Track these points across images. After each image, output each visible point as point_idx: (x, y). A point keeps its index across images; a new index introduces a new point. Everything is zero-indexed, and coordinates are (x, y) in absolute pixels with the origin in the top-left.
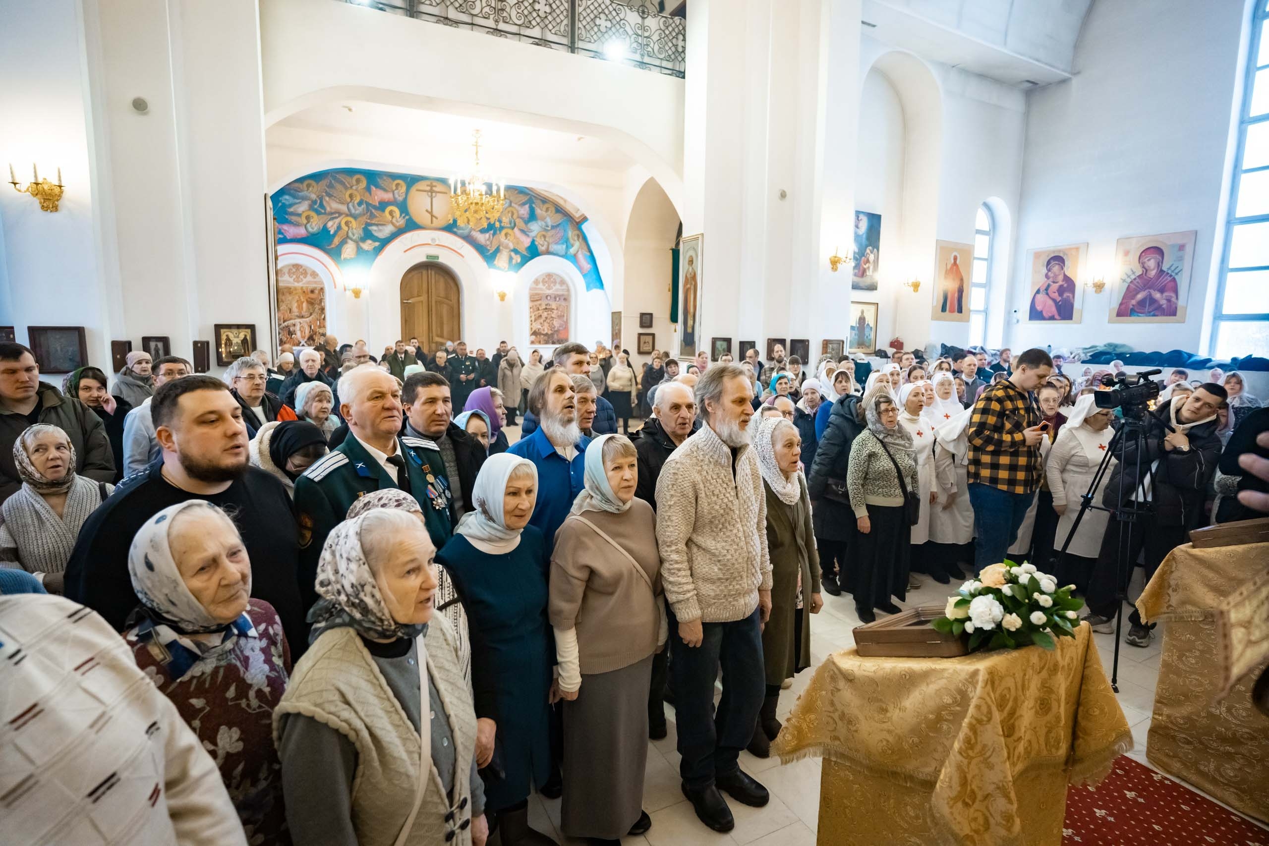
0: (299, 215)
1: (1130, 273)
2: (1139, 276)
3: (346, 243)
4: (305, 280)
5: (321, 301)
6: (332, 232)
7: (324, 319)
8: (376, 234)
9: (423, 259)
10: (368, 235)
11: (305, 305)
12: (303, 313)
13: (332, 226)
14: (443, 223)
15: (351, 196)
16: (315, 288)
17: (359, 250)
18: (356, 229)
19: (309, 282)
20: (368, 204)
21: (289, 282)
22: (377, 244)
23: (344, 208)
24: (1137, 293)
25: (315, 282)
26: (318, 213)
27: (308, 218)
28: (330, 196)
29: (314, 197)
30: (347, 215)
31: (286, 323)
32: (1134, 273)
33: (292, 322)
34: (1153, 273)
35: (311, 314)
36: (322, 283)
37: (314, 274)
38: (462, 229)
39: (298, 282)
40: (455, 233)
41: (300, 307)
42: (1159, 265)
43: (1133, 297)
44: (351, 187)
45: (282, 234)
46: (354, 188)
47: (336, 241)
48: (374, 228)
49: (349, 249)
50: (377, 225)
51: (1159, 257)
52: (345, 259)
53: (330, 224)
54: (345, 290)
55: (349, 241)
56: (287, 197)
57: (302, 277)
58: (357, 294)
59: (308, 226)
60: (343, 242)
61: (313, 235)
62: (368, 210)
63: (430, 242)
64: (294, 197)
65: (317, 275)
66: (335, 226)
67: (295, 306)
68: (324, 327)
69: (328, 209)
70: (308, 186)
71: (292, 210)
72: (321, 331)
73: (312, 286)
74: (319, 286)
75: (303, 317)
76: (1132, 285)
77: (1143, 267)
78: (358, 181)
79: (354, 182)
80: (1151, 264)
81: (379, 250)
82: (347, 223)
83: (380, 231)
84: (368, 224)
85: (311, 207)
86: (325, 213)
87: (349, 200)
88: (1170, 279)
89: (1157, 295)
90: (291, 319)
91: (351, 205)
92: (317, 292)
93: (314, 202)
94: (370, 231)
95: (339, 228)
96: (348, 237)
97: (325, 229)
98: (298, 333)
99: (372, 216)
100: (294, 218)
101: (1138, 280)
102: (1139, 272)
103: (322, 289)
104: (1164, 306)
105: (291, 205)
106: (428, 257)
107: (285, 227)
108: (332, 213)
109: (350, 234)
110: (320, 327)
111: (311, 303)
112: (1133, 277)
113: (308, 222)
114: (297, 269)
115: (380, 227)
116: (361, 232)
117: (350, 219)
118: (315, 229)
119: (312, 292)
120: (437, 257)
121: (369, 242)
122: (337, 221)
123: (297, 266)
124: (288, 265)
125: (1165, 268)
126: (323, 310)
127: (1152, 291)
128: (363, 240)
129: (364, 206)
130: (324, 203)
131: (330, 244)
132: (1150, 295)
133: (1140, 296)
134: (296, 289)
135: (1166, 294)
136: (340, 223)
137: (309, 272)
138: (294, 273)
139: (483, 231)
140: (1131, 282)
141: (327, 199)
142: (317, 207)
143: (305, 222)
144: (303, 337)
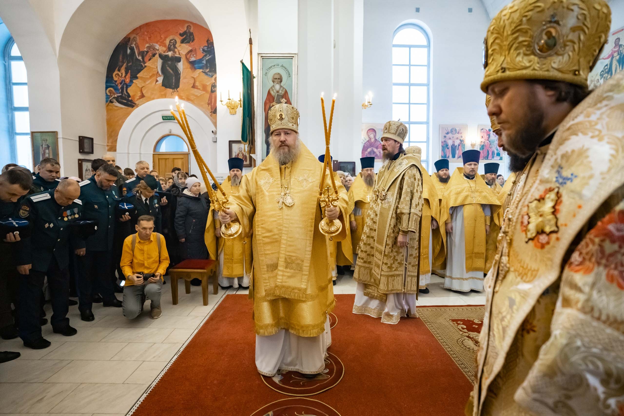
1: (364, 139)
2: (368, 141)
24: (367, 149)
32: (365, 139)
34: (373, 140)
42: (375, 136)
43: (366, 150)
51: (374, 133)
76: (365, 145)
77: (369, 137)
80: (372, 136)
88: (379, 143)
89: (375, 150)
101: (367, 143)
102: (368, 139)
104: (378, 155)
112: (365, 141)
125: (377, 138)
127: (373, 148)
132: (373, 150)
133: (369, 150)
135: (378, 150)
140: (365, 143)
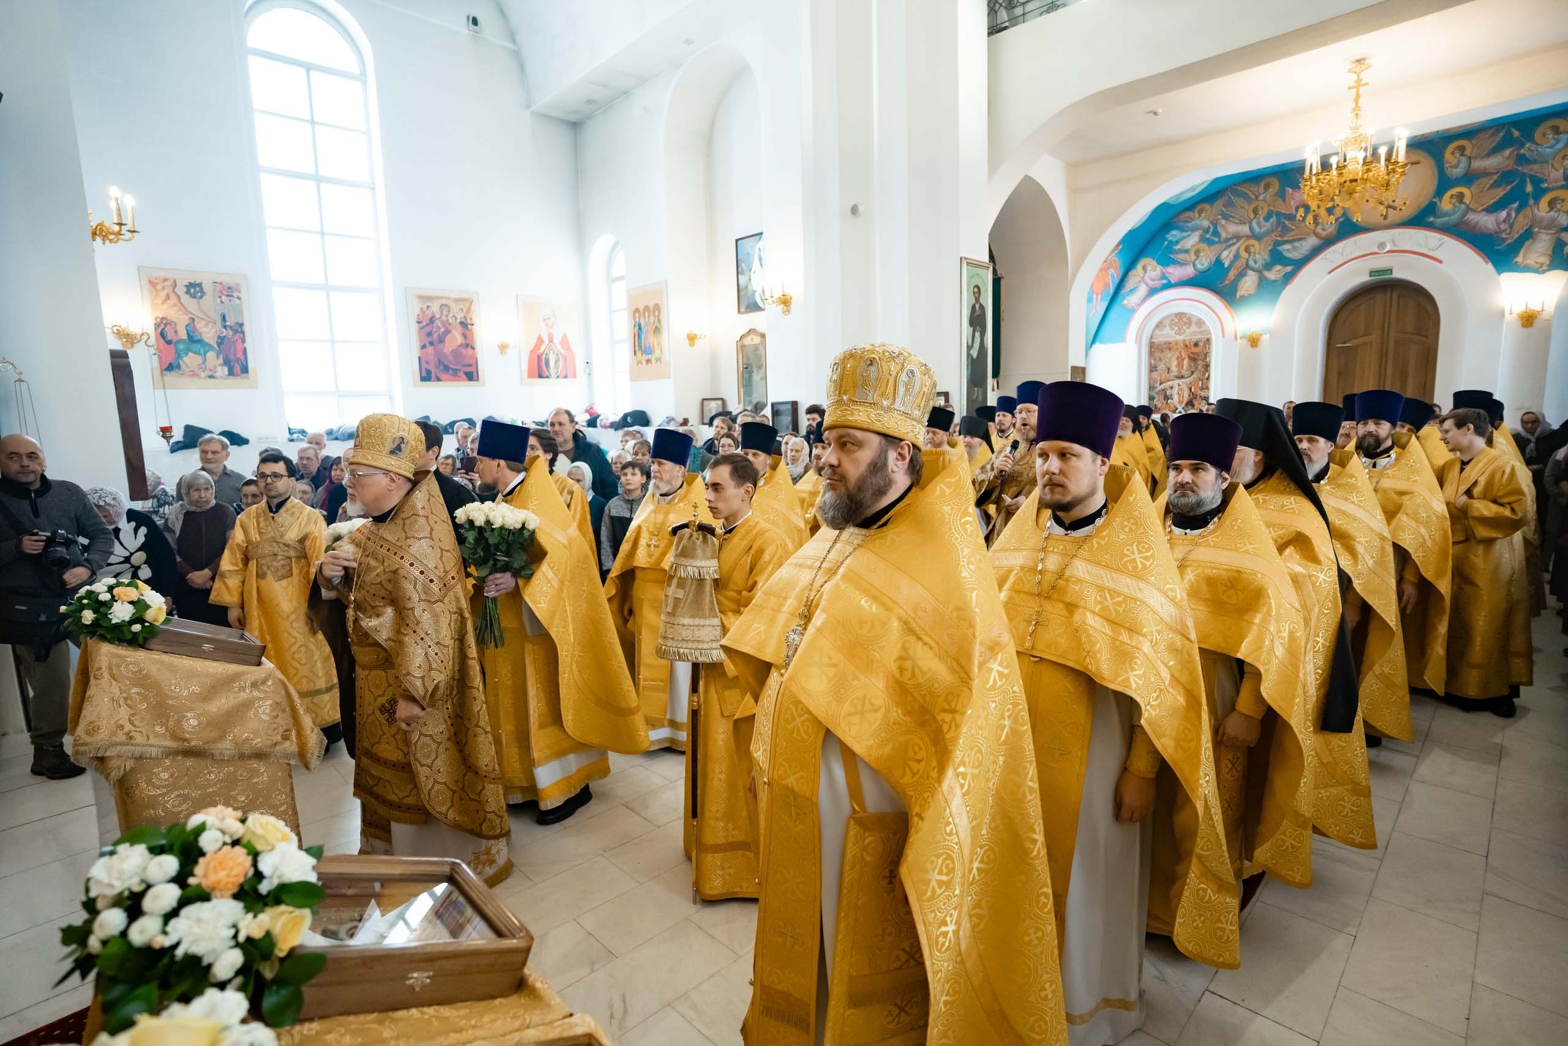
0: (1187, 251)
3: (1245, 275)
4: (1188, 331)
5: (1206, 355)
6: (1226, 265)
7: (1208, 379)
8: (1288, 255)
9: (1363, 278)
10: (1277, 258)
11: (1186, 362)
12: (1184, 372)
13: (1227, 256)
14: (1408, 212)
15: (1255, 211)
16: (1200, 340)
17: (1263, 282)
18: (1260, 254)
19: (1194, 333)
20: (1278, 214)
21: (1169, 336)
22: (1289, 269)
23: (1245, 229)
25: (1201, 333)
26: (1210, 242)
27: (1197, 253)
28: (1226, 217)
29: (1206, 223)
30: (1248, 237)
31: (1162, 386)
33: (1170, 383)
35: (1192, 373)
36: (1210, 333)
37: (1200, 323)
38: (1446, 215)
39: (1180, 334)
40: (1431, 227)
41: (1180, 365)
44: (1257, 198)
45: (1166, 278)
46: (1261, 198)
47: (1232, 275)
48: (1287, 246)
49: (1249, 283)
50: (1291, 242)
52: (1242, 297)
53: (1225, 254)
54: (1236, 338)
55: (1250, 272)
56: (1174, 232)
57: (1185, 328)
58: (1254, 342)
59: (1197, 262)
60: (1242, 275)
61: (1202, 273)
62: (1279, 222)
63: (1376, 250)
64: (1183, 230)
65: (1204, 323)
66: (1231, 256)
67: (1175, 363)
68: (1207, 388)
69: (1224, 235)
70: (1200, 213)
71: (1178, 247)
72: (1203, 394)
73: (1195, 338)
74: (1204, 337)
75: (1182, 377)
78: (1267, 187)
79: (1262, 190)
81: (1288, 278)
82: (1247, 250)
83: (1295, 248)
84: (1277, 244)
85: (1202, 239)
86: (1220, 242)
87: (1252, 216)
90: (1169, 380)
91: (1254, 224)
92: (1201, 344)
93: (1207, 231)
94: (1280, 253)
95: (1237, 256)
96: (1247, 266)
97: (1218, 262)
98: (1176, 397)
99: (1285, 230)
100: (1181, 257)
103: (1208, 341)
105: (1177, 242)
106: (1371, 274)
107: (1170, 270)
108: (1228, 240)
109: (1251, 263)
110: (1202, 389)
111: (1193, 359)
113: (1198, 257)
114: (1181, 319)
115: (1297, 244)
116: (1267, 257)
117: (1252, 242)
118: (1206, 265)
119: (1196, 345)
120: (1390, 271)
121: (1278, 267)
122: (1234, 248)
123: (1180, 315)
124: (1168, 316)
126: (1207, 367)
128: (1268, 267)
129: (1273, 220)
130: (1219, 229)
131: (1224, 281)
134: (1176, 343)
136: (1238, 251)
137: (1194, 320)
138: (1176, 324)
139: (1491, 209)
141: (1223, 222)
142: (1211, 237)
143: (1193, 257)
144: (1180, 402)
